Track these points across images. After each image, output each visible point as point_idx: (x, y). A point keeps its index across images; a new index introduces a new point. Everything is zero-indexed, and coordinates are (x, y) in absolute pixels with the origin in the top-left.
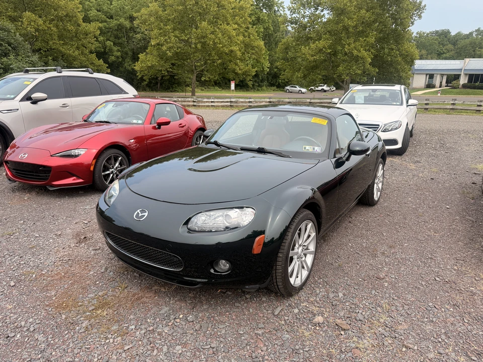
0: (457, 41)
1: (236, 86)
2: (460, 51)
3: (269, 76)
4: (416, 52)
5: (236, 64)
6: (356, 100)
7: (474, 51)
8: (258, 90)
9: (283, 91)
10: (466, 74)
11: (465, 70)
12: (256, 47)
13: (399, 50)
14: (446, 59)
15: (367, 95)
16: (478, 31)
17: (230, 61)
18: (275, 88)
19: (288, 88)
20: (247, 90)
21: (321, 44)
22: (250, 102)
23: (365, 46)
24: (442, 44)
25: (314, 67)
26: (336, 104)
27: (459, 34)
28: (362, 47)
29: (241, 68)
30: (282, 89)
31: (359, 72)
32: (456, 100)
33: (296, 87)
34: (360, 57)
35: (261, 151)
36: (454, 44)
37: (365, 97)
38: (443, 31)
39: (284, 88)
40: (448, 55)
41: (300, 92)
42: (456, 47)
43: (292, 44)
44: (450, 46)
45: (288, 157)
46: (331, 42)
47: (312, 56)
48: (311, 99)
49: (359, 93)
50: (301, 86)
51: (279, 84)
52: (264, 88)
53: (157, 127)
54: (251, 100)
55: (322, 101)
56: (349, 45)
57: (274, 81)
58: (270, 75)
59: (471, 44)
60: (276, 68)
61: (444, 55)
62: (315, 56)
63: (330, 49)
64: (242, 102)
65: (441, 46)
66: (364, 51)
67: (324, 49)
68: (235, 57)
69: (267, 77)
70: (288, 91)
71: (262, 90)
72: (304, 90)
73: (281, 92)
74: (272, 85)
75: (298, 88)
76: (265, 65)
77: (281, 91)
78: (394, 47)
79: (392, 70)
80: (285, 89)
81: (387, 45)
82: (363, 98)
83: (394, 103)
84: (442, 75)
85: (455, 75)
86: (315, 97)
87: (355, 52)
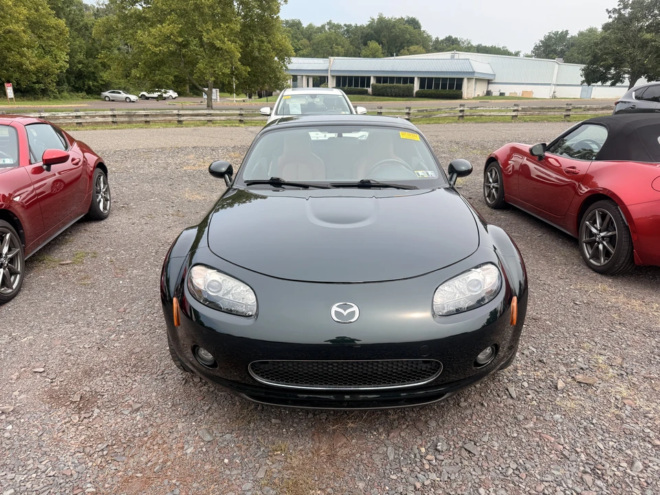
0: (311, 34)
1: (15, 91)
2: (317, 47)
3: (69, 76)
5: (23, 55)
6: (291, 110)
7: (331, 48)
8: (55, 98)
9: (98, 99)
10: (333, 76)
11: (331, 71)
12: (53, 27)
13: (269, 42)
14: (303, 56)
16: (329, 23)
17: (9, 49)
18: (84, 94)
19: (106, 94)
20: (36, 99)
21: (166, 28)
22: (77, 117)
23: (229, 35)
24: (296, 38)
25: (156, 64)
27: (310, 27)
28: (225, 37)
29: (31, 60)
30: (97, 96)
31: (228, 71)
33: (120, 93)
34: (226, 50)
35: (365, 185)
36: (309, 39)
38: (293, 21)
39: (100, 94)
40: (305, 52)
41: (127, 100)
42: (311, 42)
43: (117, 27)
44: (305, 41)
46: (180, 26)
47: (156, 46)
49: (292, 100)
50: (127, 90)
51: (89, 87)
52: (65, 94)
53: (45, 167)
54: (79, 114)
55: (196, 112)
56: (208, 31)
57: (80, 82)
58: (69, 74)
59: (327, 39)
60: (80, 62)
61: (301, 52)
62: (160, 46)
63: (181, 36)
65: (296, 41)
66: (230, 43)
67: (172, 37)
68: (18, 41)
69: (67, 77)
70: (107, 99)
71: (62, 98)
72: (133, 97)
73: (97, 101)
74: (77, 90)
75: (123, 95)
76: (60, 58)
77: (96, 99)
78: (264, 39)
79: (266, 69)
80: (102, 96)
81: (255, 35)
82: (299, 106)
84: (308, 77)
85: (320, 77)
87: (218, 44)
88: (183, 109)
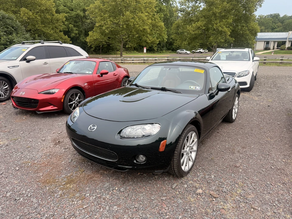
0: (284, 20)
1: (147, 50)
2: (286, 27)
3: (167, 44)
4: (258, 28)
5: (147, 37)
6: (221, 58)
8: (160, 52)
9: (176, 53)
10: (290, 41)
11: (289, 38)
12: (159, 26)
13: (247, 27)
14: (277, 31)
15: (228, 54)
17: (144, 35)
18: (171, 51)
19: (179, 51)
20: (154, 53)
21: (199, 24)
22: (155, 60)
23: (226, 25)
24: (275, 23)
25: (194, 38)
26: (209, 60)
27: (285, 16)
28: (224, 25)
29: (150, 39)
30: (175, 52)
31: (223, 41)
32: (283, 57)
34: (223, 31)
35: (163, 89)
36: (282, 22)
37: (226, 56)
38: (275, 14)
39: (176, 51)
40: (278, 29)
41: (186, 53)
42: (283, 24)
43: (181, 24)
44: (280, 24)
45: (180, 93)
46: (205, 22)
47: (194, 31)
48: (193, 57)
49: (223, 54)
50: (187, 50)
51: (173, 48)
52: (164, 51)
53: (100, 75)
55: (200, 59)
56: (216, 24)
57: (170, 47)
58: (167, 43)
60: (172, 39)
61: (276, 30)
62: (195, 31)
63: (204, 27)
64: (151, 60)
65: (274, 24)
66: (226, 28)
67: (201, 27)
68: (147, 33)
69: (166, 44)
70: (178, 53)
71: (162, 52)
72: (188, 52)
74: (169, 49)
75: (185, 51)
76: (165, 37)
78: (244, 25)
79: (243, 39)
80: (177, 52)
81: (240, 24)
82: (225, 57)
83: (245, 60)
84: (275, 42)
85: (283, 42)
86: (196, 56)
87: (220, 29)
88: (195, 57)
